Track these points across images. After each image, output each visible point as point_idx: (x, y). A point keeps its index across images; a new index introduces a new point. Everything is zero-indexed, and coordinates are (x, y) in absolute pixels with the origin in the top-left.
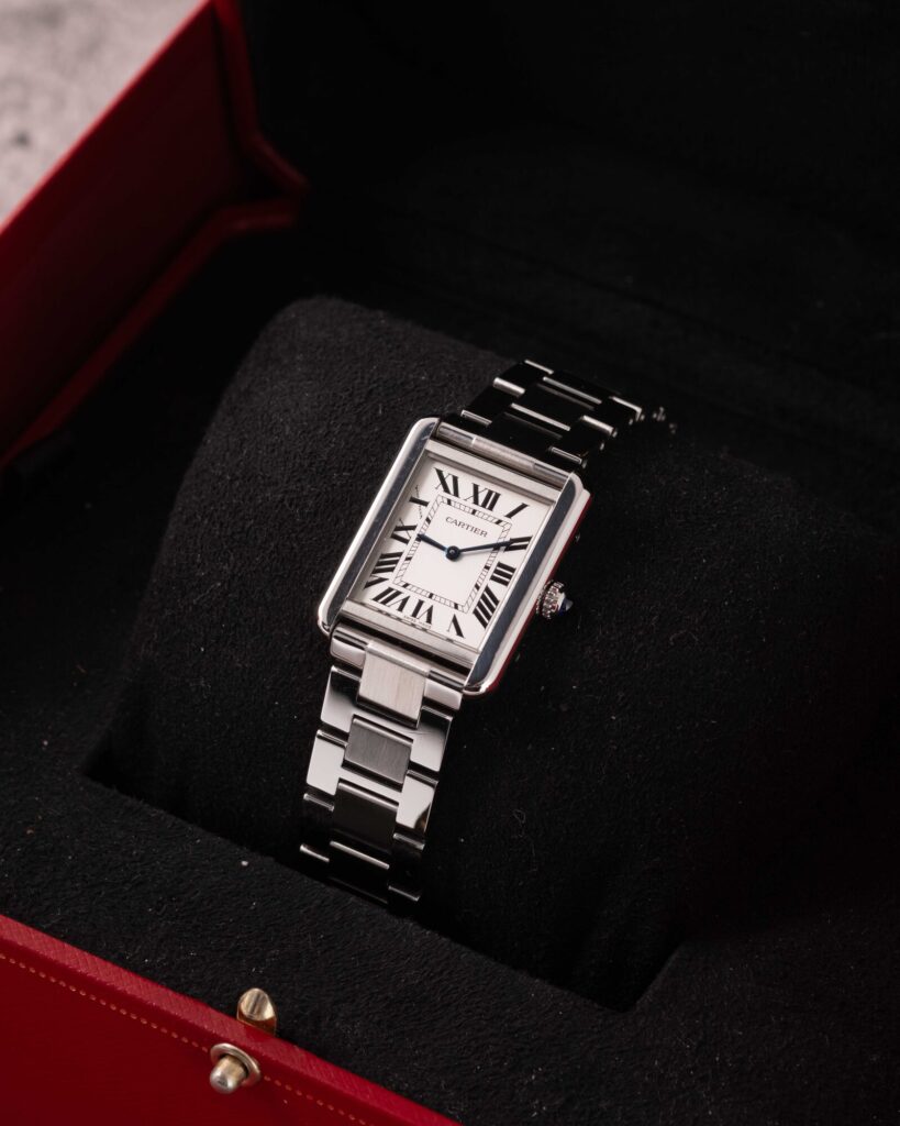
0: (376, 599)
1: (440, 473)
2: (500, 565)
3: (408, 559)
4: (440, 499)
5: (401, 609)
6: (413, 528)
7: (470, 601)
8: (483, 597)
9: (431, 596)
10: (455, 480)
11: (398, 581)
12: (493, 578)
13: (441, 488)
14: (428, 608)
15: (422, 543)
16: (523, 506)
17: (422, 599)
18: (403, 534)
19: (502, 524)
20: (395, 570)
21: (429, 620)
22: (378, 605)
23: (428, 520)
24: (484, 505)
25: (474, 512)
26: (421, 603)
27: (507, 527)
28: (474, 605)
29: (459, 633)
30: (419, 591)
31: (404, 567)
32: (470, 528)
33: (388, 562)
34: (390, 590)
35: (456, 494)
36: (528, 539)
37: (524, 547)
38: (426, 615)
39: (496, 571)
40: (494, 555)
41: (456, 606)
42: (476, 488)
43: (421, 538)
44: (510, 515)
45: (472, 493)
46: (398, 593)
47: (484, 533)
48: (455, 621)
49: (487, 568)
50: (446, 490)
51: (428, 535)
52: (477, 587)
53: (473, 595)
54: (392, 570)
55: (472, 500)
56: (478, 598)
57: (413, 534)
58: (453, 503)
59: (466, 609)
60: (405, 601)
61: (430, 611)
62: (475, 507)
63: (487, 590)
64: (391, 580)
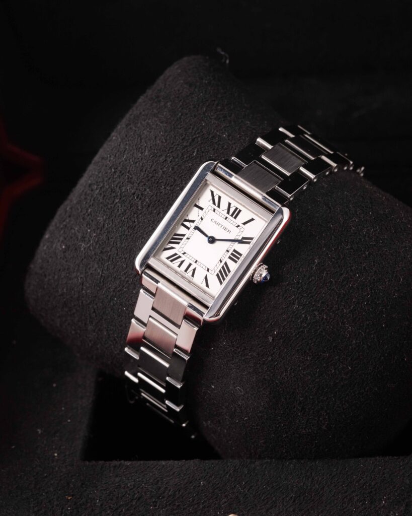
0: (168, 258)
1: (212, 192)
2: (235, 251)
3: (188, 239)
4: (210, 208)
5: (179, 266)
6: (193, 221)
7: (216, 268)
8: (223, 267)
9: (196, 262)
10: (220, 197)
11: (180, 250)
12: (230, 258)
13: (211, 201)
14: (194, 268)
15: (197, 231)
16: (252, 220)
17: (192, 263)
18: (187, 224)
19: (239, 228)
20: (180, 244)
21: (193, 275)
22: (168, 262)
23: (202, 219)
24: (232, 215)
25: (226, 218)
26: (190, 265)
27: (242, 230)
28: (217, 271)
29: (207, 285)
30: (191, 258)
31: (185, 242)
32: (222, 227)
33: (177, 239)
34: (176, 254)
35: (219, 206)
36: (252, 239)
37: (249, 243)
38: (192, 272)
39: (232, 254)
40: (232, 244)
41: (208, 270)
42: (230, 204)
43: (197, 228)
44: (244, 224)
45: (227, 207)
46: (180, 257)
47: (229, 231)
48: (206, 278)
49: (228, 251)
50: (214, 203)
51: (200, 227)
52: (221, 261)
53: (218, 265)
54: (178, 243)
55: (226, 211)
56: (220, 267)
57: (192, 225)
58: (216, 211)
59: (213, 272)
60: (182, 262)
61: (194, 270)
62: (227, 215)
63: (226, 264)
64: (178, 249)
